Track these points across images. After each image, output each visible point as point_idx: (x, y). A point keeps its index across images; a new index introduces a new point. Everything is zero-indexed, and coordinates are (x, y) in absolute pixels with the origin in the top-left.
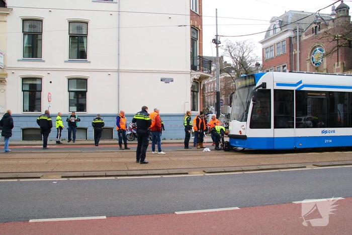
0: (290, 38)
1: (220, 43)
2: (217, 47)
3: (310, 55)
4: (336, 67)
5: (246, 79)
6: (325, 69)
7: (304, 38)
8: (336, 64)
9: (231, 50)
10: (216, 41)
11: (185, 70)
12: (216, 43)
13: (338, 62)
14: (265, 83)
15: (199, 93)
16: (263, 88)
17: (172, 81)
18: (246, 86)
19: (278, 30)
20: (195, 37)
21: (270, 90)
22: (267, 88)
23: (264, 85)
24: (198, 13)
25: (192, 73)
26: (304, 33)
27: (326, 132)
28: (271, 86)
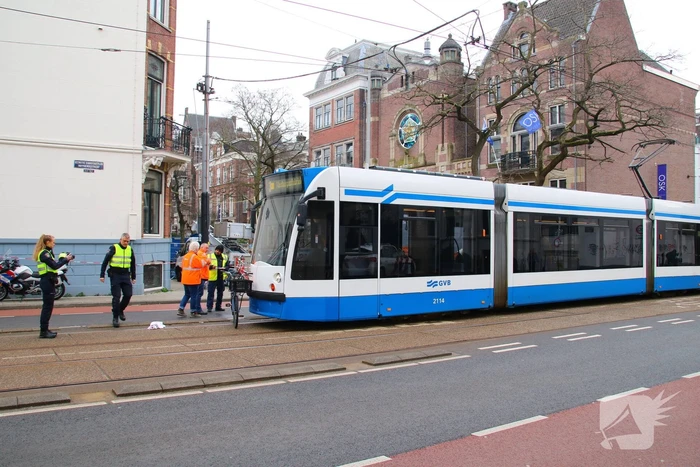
0: (362, 92)
1: (213, 93)
2: (206, 100)
3: (397, 127)
4: (440, 153)
5: (287, 178)
6: (421, 155)
7: (386, 94)
8: (440, 146)
9: (248, 106)
10: (204, 89)
11: (130, 146)
12: (205, 93)
13: (443, 143)
14: (324, 189)
15: (162, 197)
16: (319, 198)
17: (101, 168)
18: (288, 193)
19: (340, 72)
20: (158, 76)
21: (332, 203)
22: (327, 199)
23: (321, 192)
24: (166, 25)
25: (145, 154)
26: (386, 85)
27: (434, 284)
28: (334, 196)
